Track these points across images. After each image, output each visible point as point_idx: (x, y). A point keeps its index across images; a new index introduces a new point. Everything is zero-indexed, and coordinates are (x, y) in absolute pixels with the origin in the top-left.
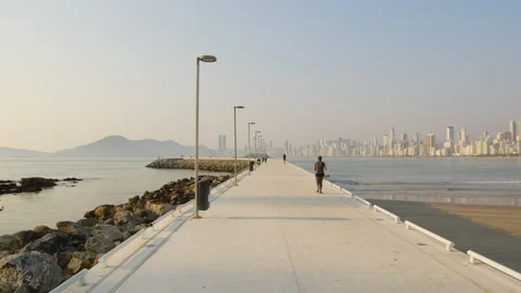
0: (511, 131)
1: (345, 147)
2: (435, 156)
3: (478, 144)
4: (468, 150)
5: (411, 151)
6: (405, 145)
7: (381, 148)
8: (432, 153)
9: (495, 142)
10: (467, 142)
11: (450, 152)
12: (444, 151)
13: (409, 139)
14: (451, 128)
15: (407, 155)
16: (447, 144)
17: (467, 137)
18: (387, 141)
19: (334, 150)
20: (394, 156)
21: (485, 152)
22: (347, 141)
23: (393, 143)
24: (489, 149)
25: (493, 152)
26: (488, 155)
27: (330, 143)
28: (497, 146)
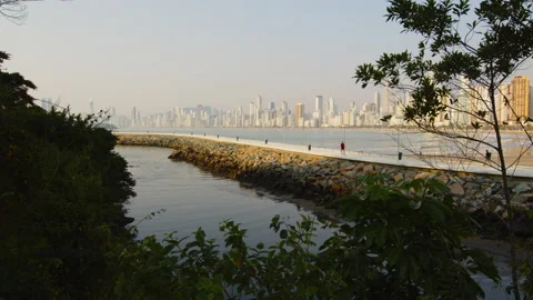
0: (376, 102)
1: (206, 117)
2: (304, 127)
3: (346, 114)
4: (336, 121)
5: (279, 121)
6: (273, 115)
7: (247, 117)
8: (300, 124)
9: (361, 113)
10: (335, 113)
11: (318, 123)
12: (313, 122)
13: (277, 108)
14: (320, 97)
15: (275, 126)
16: (316, 115)
17: (335, 108)
18: (253, 110)
19: (193, 120)
20: (260, 127)
21: (352, 124)
22: (208, 109)
23: (261, 113)
24: (355, 121)
25: (359, 124)
26: (355, 126)
27: (187, 110)
28: (362, 117)
